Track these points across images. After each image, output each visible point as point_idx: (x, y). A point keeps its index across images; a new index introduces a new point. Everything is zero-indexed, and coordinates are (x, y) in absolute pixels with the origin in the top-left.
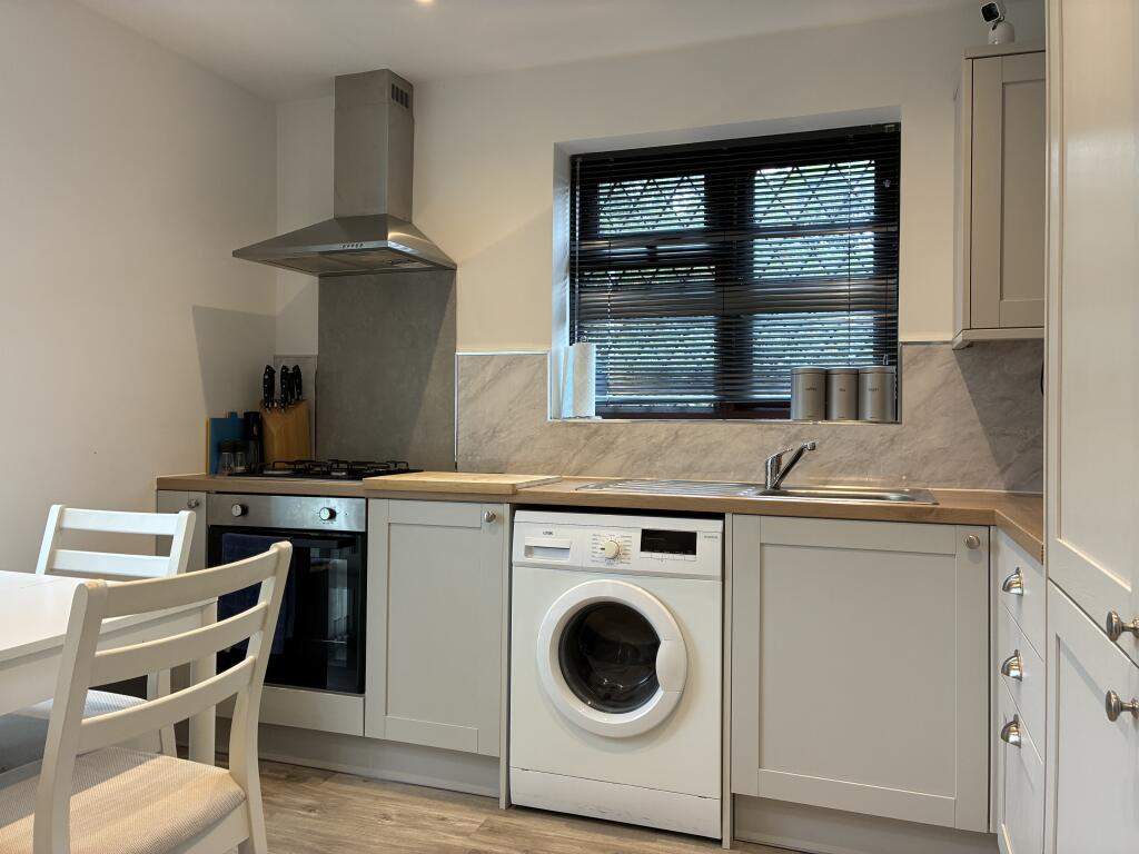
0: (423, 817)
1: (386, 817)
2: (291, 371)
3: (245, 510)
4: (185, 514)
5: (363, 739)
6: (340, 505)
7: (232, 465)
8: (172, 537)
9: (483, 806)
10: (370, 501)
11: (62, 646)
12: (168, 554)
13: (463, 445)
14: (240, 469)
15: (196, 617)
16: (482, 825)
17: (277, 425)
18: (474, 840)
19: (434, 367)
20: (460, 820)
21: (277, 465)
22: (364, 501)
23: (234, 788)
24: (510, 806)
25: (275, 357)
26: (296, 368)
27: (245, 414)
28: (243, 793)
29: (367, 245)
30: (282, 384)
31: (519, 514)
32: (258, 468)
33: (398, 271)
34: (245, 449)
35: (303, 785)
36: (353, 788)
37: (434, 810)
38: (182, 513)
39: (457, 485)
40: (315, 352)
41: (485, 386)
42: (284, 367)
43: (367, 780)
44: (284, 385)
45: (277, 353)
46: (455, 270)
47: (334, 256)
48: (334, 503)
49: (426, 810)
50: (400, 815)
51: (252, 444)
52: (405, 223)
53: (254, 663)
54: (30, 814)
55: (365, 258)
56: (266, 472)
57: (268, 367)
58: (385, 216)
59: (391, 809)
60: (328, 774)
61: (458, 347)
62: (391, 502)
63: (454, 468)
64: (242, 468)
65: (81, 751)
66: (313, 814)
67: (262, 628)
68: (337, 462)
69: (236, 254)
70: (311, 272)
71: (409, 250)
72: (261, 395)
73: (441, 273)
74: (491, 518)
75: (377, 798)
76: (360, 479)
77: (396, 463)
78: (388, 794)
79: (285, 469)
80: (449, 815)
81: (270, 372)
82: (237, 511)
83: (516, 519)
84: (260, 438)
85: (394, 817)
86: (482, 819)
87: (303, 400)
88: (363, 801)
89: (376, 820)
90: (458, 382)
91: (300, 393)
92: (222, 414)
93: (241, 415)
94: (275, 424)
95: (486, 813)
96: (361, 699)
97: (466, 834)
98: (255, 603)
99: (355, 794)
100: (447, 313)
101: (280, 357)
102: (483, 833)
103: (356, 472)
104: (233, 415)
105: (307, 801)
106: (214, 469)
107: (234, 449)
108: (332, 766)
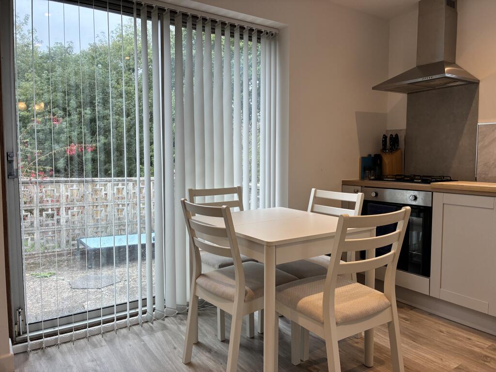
0: (459, 336)
1: (441, 332)
2: (394, 136)
3: (377, 194)
4: (360, 194)
5: (429, 297)
6: (419, 194)
7: (370, 176)
8: (355, 203)
9: (490, 338)
10: (434, 193)
11: (334, 236)
12: (354, 209)
13: (480, 168)
14: (372, 178)
15: (368, 234)
16: (490, 346)
17: (388, 160)
18: (486, 351)
19: (465, 131)
20: (478, 342)
21: (388, 176)
22: (431, 193)
23: (387, 301)
25: (387, 131)
26: (397, 135)
27: (375, 155)
28: (390, 303)
29: (434, 77)
30: (390, 142)
32: (380, 177)
33: (449, 87)
34: (374, 169)
35: (402, 309)
36: (424, 316)
37: (464, 334)
38: (359, 193)
39: (481, 187)
40: (405, 127)
41: (494, 140)
42: (391, 135)
43: (431, 314)
44: (391, 142)
45: (388, 129)
46: (479, 83)
47: (417, 84)
48: (416, 193)
49: (460, 333)
50: (448, 332)
51: (377, 168)
52: (452, 63)
53: (394, 254)
54: (322, 292)
55: (432, 83)
56: (384, 179)
57: (384, 135)
58: (443, 61)
59: (443, 329)
60: (412, 308)
61: (479, 121)
62: (445, 194)
63: (476, 180)
64: (373, 177)
65: (339, 274)
66: (407, 322)
67: (398, 240)
68: (415, 176)
69: (374, 88)
70: (404, 92)
71: (454, 76)
72: (381, 147)
73: (471, 86)
75: (436, 323)
76: (429, 183)
77: (444, 177)
78: (440, 322)
79: (393, 178)
80: (472, 338)
81: (385, 137)
82: (374, 194)
84: (381, 165)
85: (445, 332)
86: (490, 344)
87: (399, 149)
88: (429, 321)
89: (436, 332)
90: (479, 137)
91: (398, 146)
92: (366, 155)
93: (373, 156)
95: (491, 342)
96: (428, 279)
98: (395, 230)
99: (425, 318)
100: (474, 105)
102: (490, 349)
103: (426, 180)
104: (370, 155)
105: (404, 316)
106: (363, 177)
107: (370, 169)
108: (414, 305)
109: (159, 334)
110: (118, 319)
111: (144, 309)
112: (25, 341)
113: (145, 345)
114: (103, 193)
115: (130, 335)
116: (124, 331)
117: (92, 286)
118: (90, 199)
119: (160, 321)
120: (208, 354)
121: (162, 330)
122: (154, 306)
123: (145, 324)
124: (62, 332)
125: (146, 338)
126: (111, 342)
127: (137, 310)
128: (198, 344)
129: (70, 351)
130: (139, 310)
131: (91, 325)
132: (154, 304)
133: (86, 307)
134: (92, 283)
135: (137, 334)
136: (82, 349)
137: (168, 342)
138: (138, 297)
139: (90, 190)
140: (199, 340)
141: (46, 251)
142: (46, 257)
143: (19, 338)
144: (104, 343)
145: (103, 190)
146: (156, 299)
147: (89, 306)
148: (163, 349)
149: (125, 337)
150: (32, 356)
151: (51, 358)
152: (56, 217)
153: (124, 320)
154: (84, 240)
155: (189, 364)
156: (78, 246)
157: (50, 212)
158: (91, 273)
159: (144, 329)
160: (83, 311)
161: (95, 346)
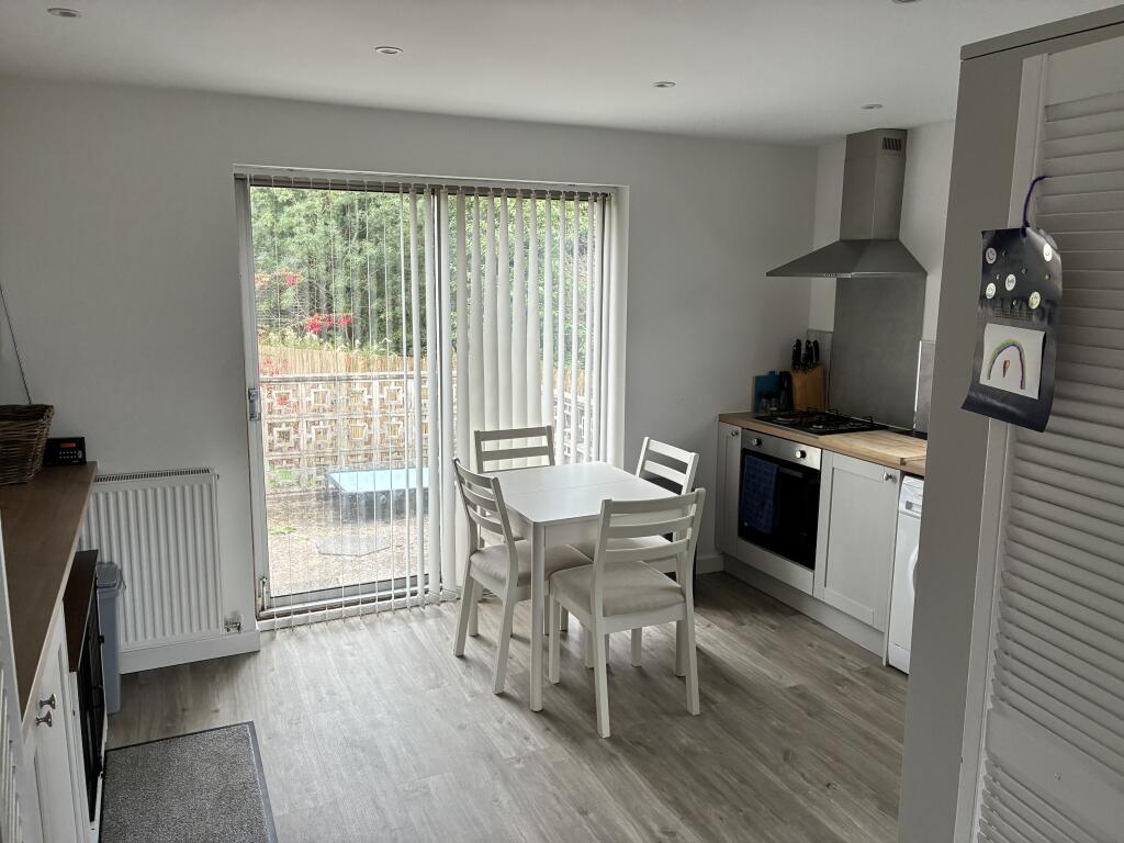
0: (832, 652)
1: (811, 645)
3: (759, 442)
5: (811, 597)
6: (807, 450)
16: (863, 669)
17: (800, 382)
18: (851, 674)
19: (905, 349)
20: (853, 662)
24: (888, 665)
25: (808, 330)
26: (816, 343)
27: (780, 373)
31: (907, 479)
34: (777, 396)
37: (840, 651)
40: (830, 328)
42: (808, 341)
44: (806, 355)
45: (811, 327)
48: (803, 447)
50: (819, 647)
51: (783, 393)
57: (800, 340)
59: (815, 641)
61: (923, 336)
66: (773, 630)
67: (692, 526)
69: (768, 274)
72: (791, 360)
74: (889, 477)
75: (814, 634)
80: (849, 657)
81: (799, 343)
82: (755, 442)
83: (904, 482)
84: (789, 391)
85: (816, 647)
86: (866, 666)
87: (819, 365)
89: (805, 645)
91: (817, 360)
92: (764, 372)
93: (777, 374)
94: (798, 380)
95: (871, 664)
96: (811, 574)
97: (849, 670)
99: (800, 627)
100: (917, 310)
101: (812, 331)
104: (772, 373)
107: (769, 396)
109: (431, 622)
110: (380, 600)
111: (414, 589)
112: (271, 617)
113: (412, 633)
114: (366, 397)
115: (395, 620)
116: (388, 615)
117: (349, 552)
118: (344, 408)
119: (435, 606)
120: (486, 648)
121: (436, 617)
122: (426, 587)
123: (415, 609)
124: (314, 610)
125: (414, 625)
126: (371, 625)
127: (405, 590)
128: (476, 636)
129: (323, 632)
130: (408, 590)
131: (348, 604)
132: (427, 583)
133: (341, 581)
134: (348, 548)
135: (403, 619)
136: (337, 631)
137: (440, 632)
138: (406, 574)
139: (344, 392)
140: (480, 632)
141: (279, 491)
142: (279, 500)
143: (263, 614)
144: (363, 626)
145: (366, 392)
146: (430, 577)
147: (345, 580)
148: (433, 639)
149: (389, 622)
150: (279, 635)
151: (301, 639)
152: (293, 437)
153: (403, 599)
154: (335, 476)
155: (461, 657)
156: (327, 485)
157: (284, 428)
158: (347, 530)
159: (413, 615)
160: (337, 586)
161: (352, 628)
